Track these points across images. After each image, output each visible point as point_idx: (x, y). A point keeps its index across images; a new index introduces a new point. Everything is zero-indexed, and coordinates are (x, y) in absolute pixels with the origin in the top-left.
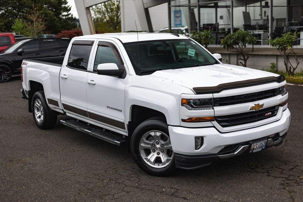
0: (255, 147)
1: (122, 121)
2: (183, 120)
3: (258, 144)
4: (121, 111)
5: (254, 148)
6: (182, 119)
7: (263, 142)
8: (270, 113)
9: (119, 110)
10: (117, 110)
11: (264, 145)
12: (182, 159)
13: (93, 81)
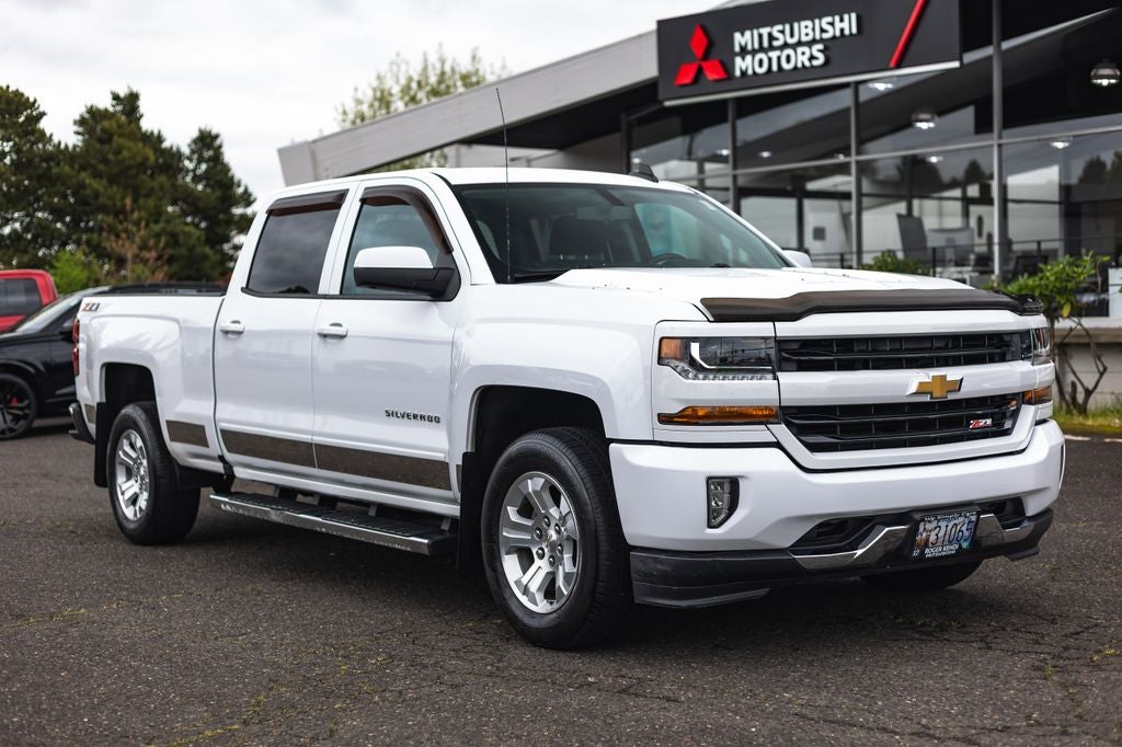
0: (933, 538)
1: (439, 456)
2: (665, 419)
3: (943, 524)
4: (437, 420)
5: (928, 540)
6: (659, 415)
7: (961, 519)
8: (989, 421)
9: (430, 419)
10: (422, 417)
11: (966, 533)
12: (659, 566)
13: (339, 325)
